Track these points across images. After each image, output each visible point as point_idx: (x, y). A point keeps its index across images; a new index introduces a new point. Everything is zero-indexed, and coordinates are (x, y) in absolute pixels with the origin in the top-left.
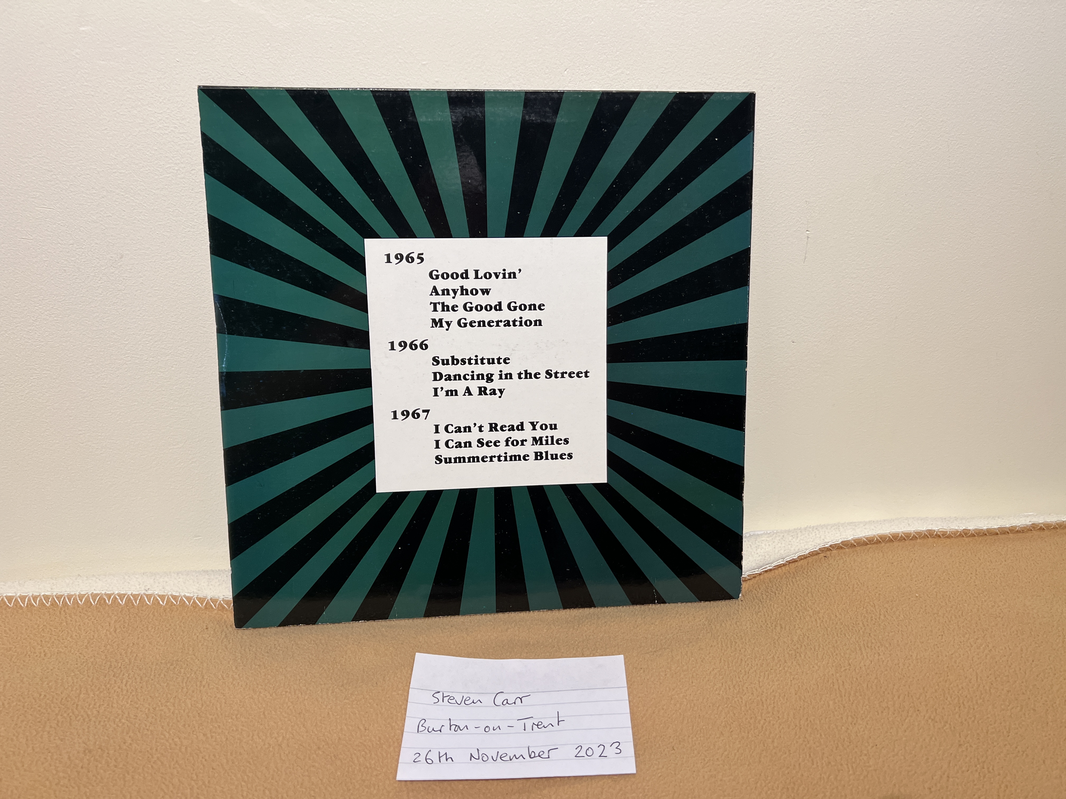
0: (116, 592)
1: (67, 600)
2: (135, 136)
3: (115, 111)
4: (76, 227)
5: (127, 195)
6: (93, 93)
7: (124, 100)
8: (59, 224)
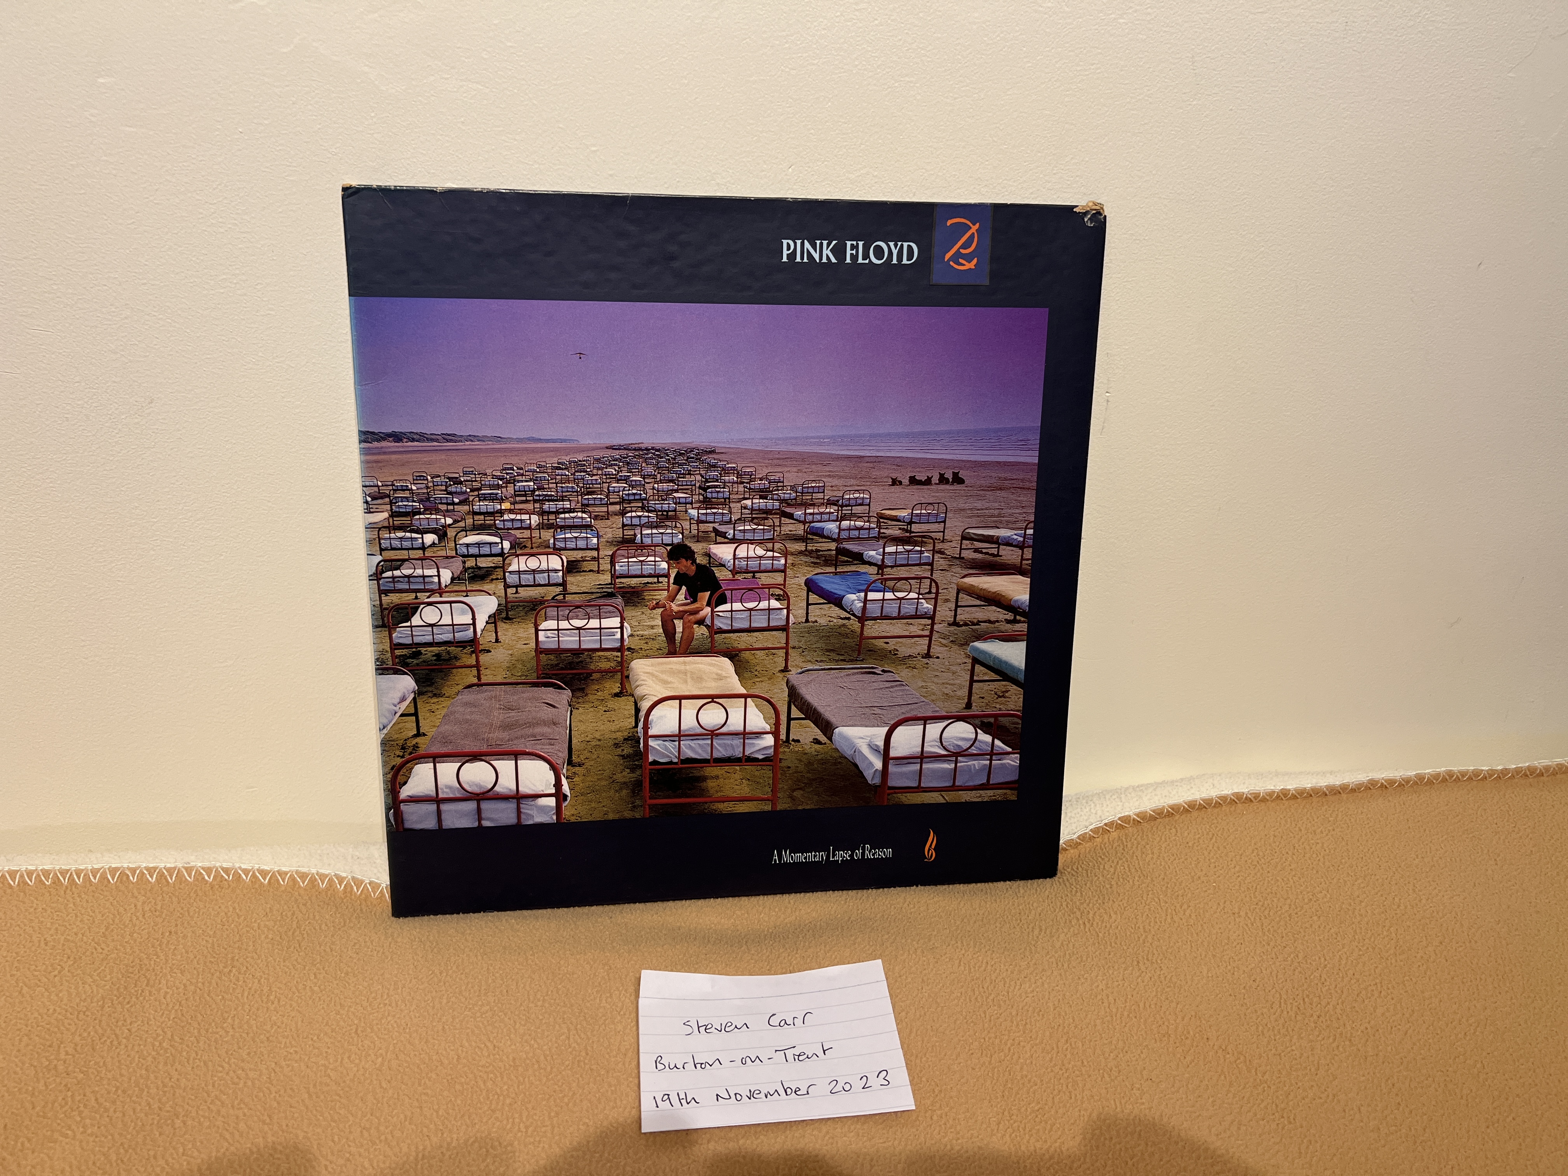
0: (144, 865)
1: (75, 877)
2: (177, 234)
3: (148, 198)
4: (84, 358)
5: (161, 316)
6: (114, 172)
7: (161, 183)
8: (60, 353)
